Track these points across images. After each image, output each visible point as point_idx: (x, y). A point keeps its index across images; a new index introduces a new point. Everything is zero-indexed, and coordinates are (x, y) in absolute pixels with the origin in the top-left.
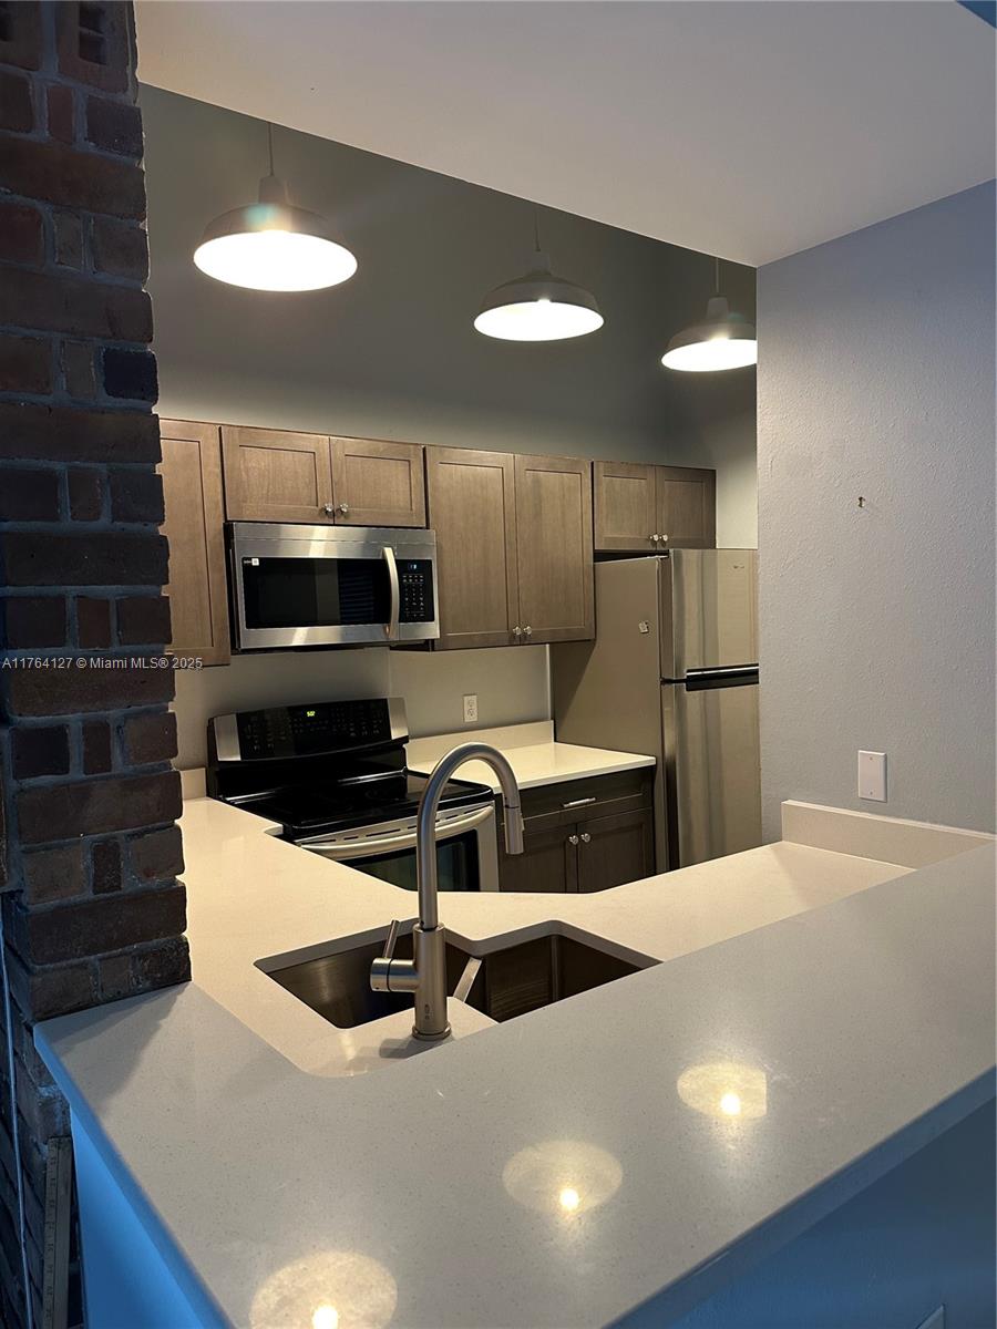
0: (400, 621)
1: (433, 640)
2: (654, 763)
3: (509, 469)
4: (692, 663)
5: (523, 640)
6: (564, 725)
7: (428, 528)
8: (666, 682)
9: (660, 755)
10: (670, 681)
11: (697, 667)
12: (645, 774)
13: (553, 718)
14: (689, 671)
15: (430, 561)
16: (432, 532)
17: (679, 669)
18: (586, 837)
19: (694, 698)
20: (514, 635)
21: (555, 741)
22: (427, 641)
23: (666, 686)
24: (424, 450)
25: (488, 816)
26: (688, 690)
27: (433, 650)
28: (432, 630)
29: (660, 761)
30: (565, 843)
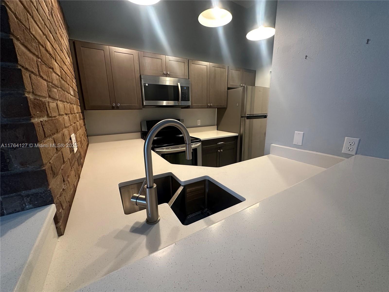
0: (181, 101)
1: (189, 106)
2: (238, 135)
3: (208, 67)
4: (248, 113)
5: (210, 107)
6: (219, 127)
7: (189, 79)
8: (242, 117)
9: (239, 134)
10: (243, 117)
11: (249, 114)
12: (236, 137)
13: (217, 125)
14: (247, 115)
15: (189, 87)
16: (190, 79)
17: (245, 115)
18: (222, 150)
19: (248, 121)
20: (208, 105)
21: (217, 130)
22: (188, 106)
23: (242, 118)
24: (188, 60)
25: (200, 145)
26: (247, 119)
27: (190, 108)
28: (189, 103)
29: (239, 135)
30: (217, 152)
